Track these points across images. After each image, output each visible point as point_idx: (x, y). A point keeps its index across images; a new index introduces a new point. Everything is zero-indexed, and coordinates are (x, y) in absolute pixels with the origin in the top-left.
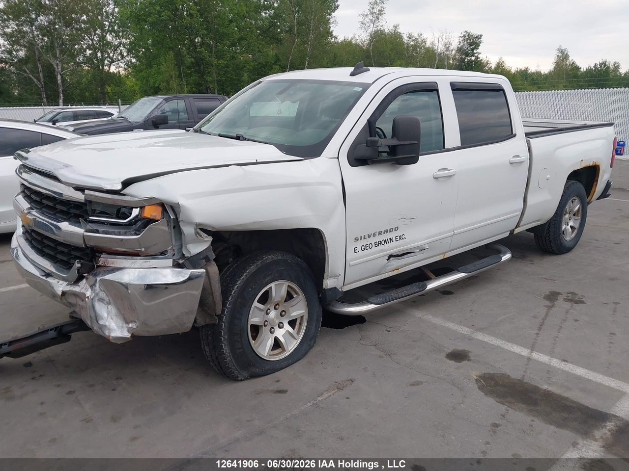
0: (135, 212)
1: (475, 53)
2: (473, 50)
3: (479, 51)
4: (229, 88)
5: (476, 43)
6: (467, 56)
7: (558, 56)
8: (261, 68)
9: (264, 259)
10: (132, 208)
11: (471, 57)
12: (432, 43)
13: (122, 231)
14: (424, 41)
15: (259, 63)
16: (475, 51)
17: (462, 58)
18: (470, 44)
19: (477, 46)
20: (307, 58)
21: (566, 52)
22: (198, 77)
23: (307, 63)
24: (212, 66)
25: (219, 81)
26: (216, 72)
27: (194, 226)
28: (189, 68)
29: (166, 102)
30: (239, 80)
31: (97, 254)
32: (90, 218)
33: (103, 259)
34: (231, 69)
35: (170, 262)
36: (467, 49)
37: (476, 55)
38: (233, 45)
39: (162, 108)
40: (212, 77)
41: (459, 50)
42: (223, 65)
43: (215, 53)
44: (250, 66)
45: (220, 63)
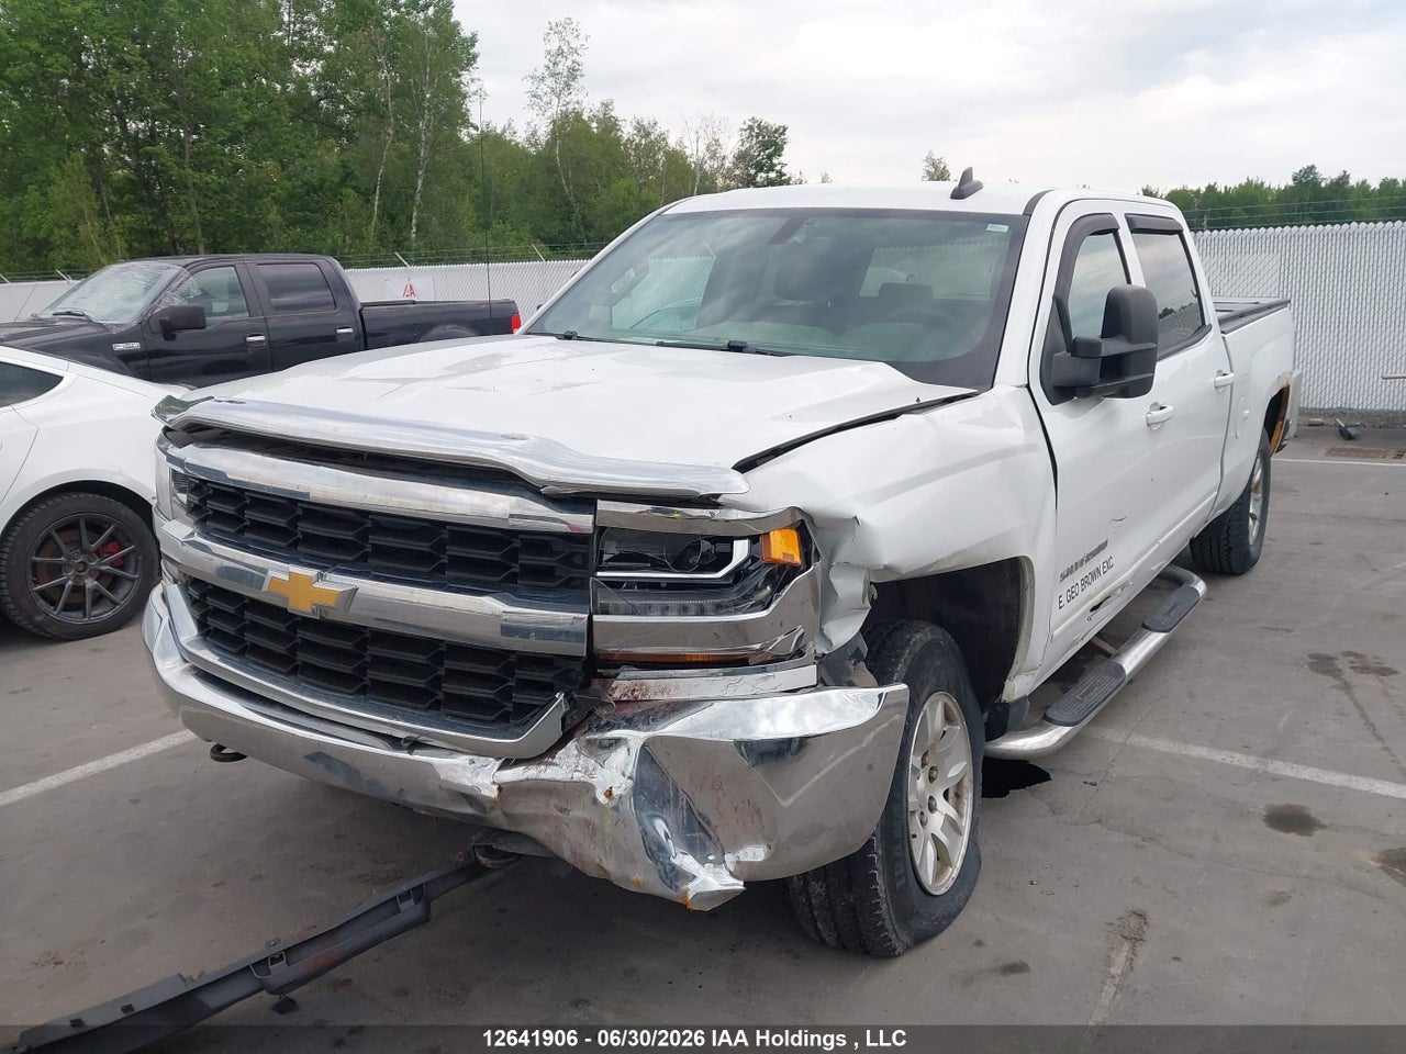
0: (741, 550)
1: (775, 165)
2: (770, 157)
3: (782, 159)
4: (234, 241)
5: (776, 144)
6: (761, 170)
7: (928, 172)
8: (308, 194)
9: (912, 643)
10: (730, 540)
11: (767, 172)
12: (680, 142)
13: (708, 603)
14: (663, 138)
15: (305, 184)
16: (775, 161)
17: (749, 175)
18: (765, 146)
19: (778, 150)
20: (420, 172)
21: (942, 166)
22: (153, 214)
23: (420, 182)
24: (186, 187)
25: (206, 225)
26: (197, 204)
27: (863, 575)
28: (119, 192)
29: (192, 275)
30: (256, 222)
31: (599, 671)
32: (599, 574)
33: (623, 684)
34: (235, 196)
35: (809, 674)
36: (759, 155)
37: (778, 168)
38: (234, 139)
39: (184, 288)
40: (187, 217)
41: (742, 157)
42: (213, 186)
43: (191, 157)
44: (282, 188)
45: (207, 183)
